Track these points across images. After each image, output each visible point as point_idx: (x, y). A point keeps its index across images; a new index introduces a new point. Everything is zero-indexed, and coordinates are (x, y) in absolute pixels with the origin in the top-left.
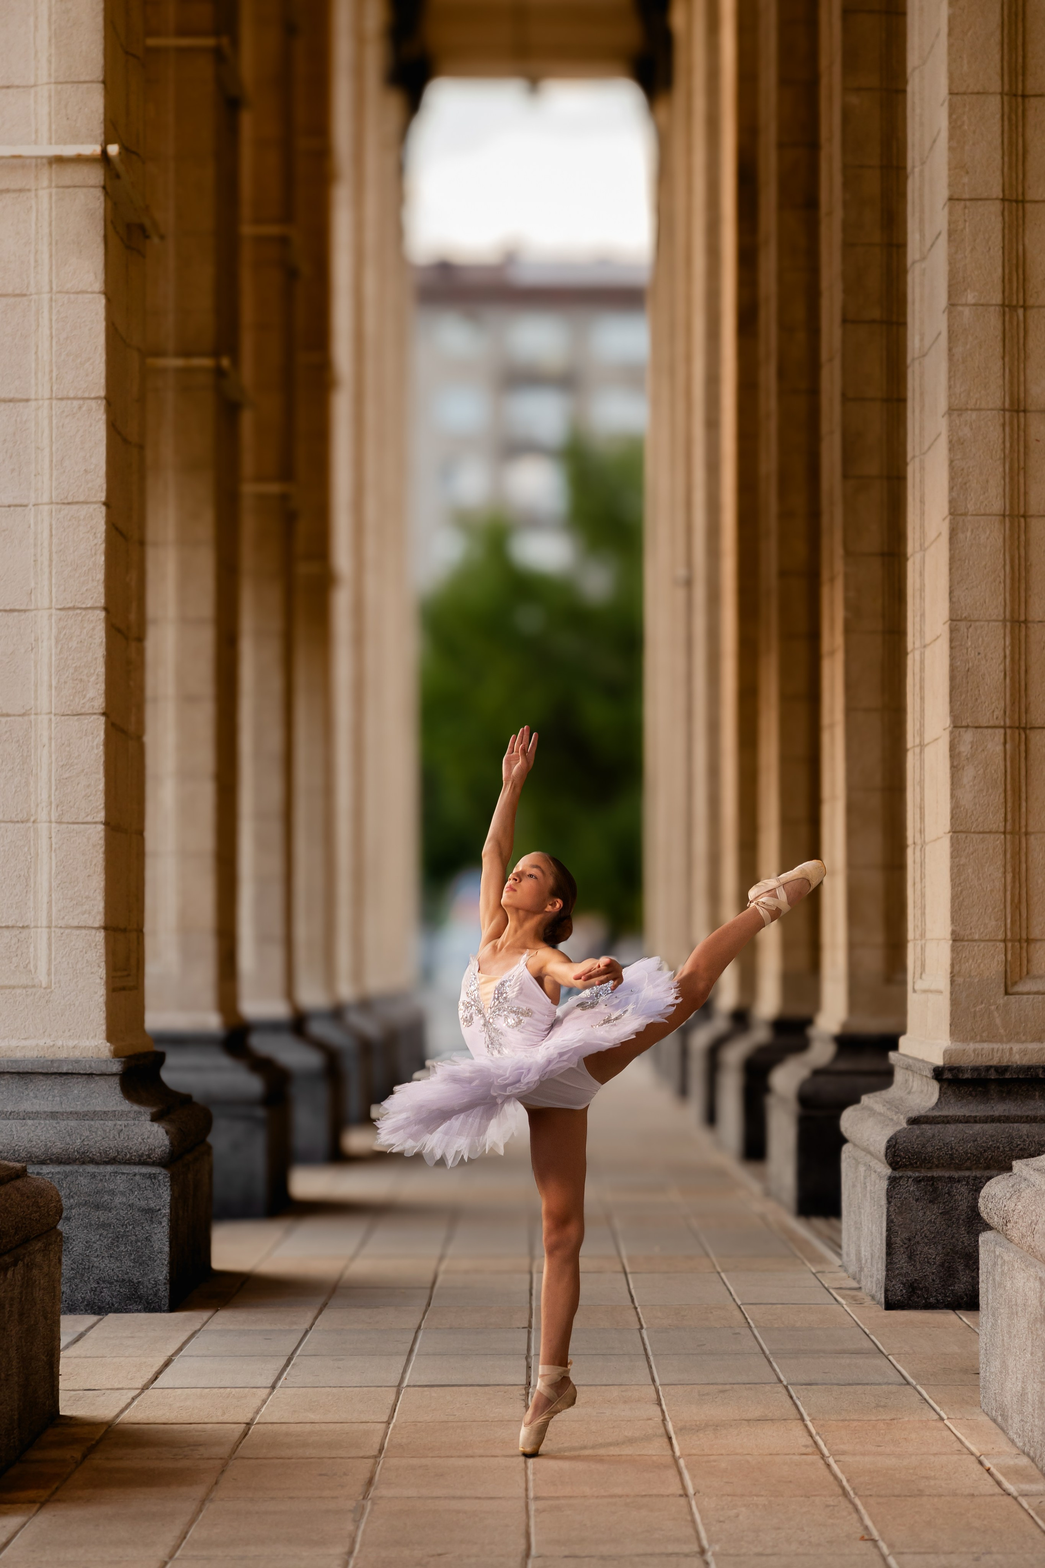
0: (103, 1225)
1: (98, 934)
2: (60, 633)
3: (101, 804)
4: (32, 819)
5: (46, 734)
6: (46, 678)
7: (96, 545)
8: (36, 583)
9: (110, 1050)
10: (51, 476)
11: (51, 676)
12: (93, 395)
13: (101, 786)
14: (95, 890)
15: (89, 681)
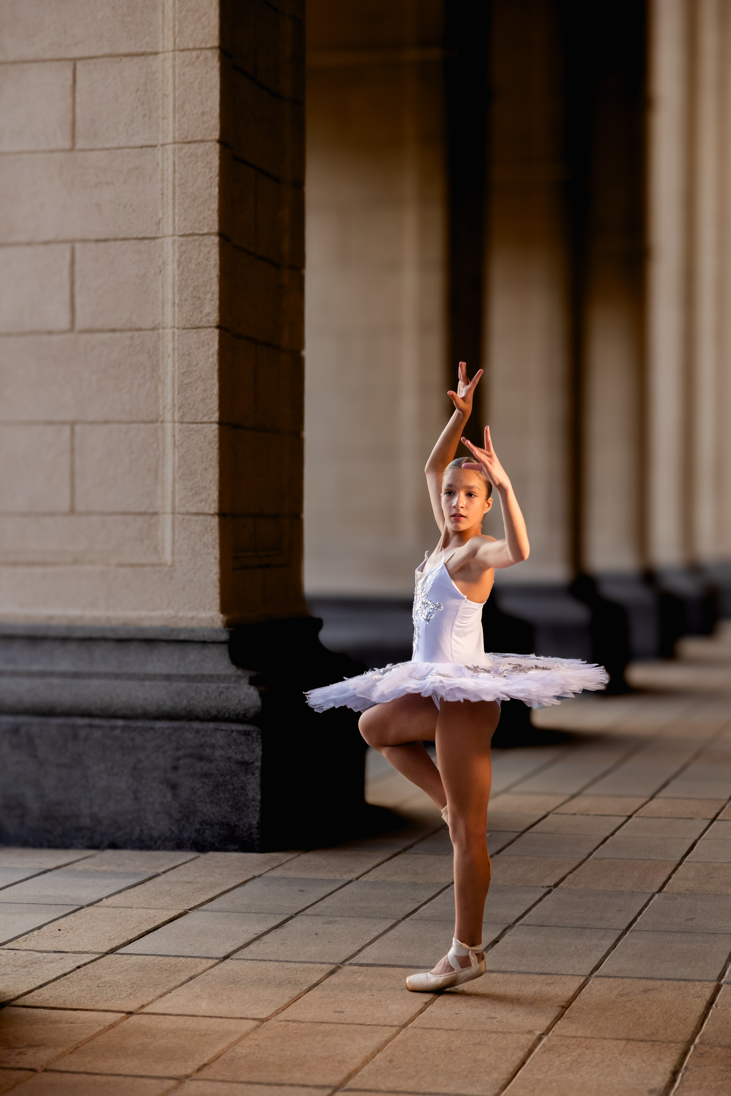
0: (206, 775)
1: (213, 520)
2: (181, 256)
3: (215, 407)
4: (161, 419)
5: (170, 345)
6: (170, 296)
7: (211, 178)
8: (163, 214)
9: (222, 621)
10: (174, 118)
11: (174, 295)
12: (209, 46)
13: (216, 390)
14: (211, 482)
15: (205, 299)
